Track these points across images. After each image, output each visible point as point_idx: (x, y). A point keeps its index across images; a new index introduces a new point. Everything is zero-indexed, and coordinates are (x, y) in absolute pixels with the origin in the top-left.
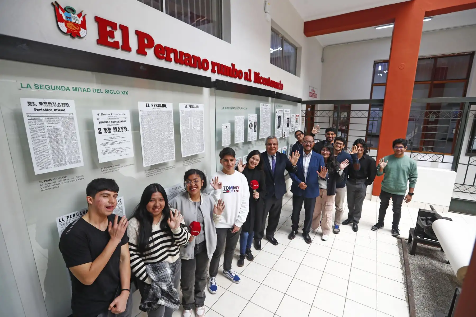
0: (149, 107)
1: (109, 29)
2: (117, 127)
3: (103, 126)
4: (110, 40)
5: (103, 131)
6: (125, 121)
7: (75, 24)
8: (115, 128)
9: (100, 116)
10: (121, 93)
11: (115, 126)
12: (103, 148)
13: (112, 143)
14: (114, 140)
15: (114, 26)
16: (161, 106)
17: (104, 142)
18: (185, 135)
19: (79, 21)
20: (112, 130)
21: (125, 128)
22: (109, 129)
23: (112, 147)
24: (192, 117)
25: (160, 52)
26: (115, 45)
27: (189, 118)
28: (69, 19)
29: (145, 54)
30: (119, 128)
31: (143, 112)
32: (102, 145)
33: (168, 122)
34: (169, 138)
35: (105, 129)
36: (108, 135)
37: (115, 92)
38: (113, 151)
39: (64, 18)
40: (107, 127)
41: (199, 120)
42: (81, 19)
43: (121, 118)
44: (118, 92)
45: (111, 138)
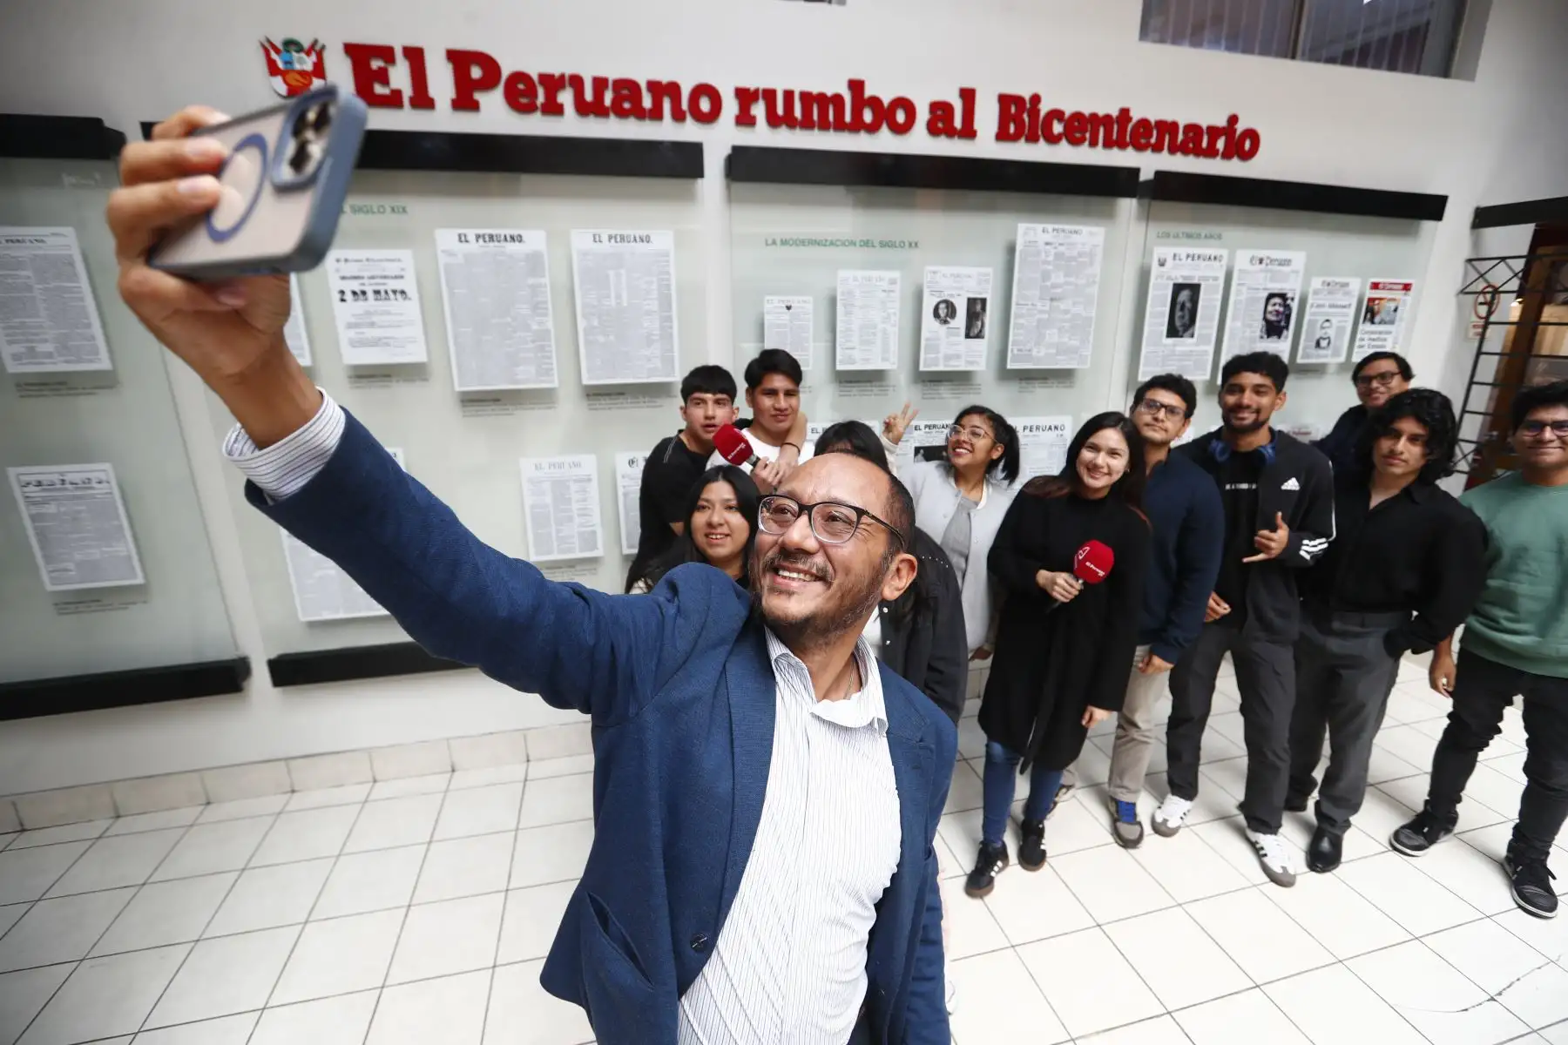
0: (467, 241)
1: (376, 64)
2: (382, 288)
3: (350, 286)
4: (379, 89)
5: (348, 296)
6: (402, 277)
7: (303, 73)
8: (377, 292)
9: (342, 264)
10: (389, 210)
11: (377, 288)
12: (352, 333)
13: (372, 325)
14: (375, 319)
15: (387, 53)
16: (506, 239)
17: (353, 320)
18: (596, 323)
19: (308, 64)
20: (370, 295)
21: (403, 292)
22: (364, 293)
23: (371, 333)
24: (623, 271)
25: (523, 93)
26: (394, 101)
27: (612, 273)
28: (289, 66)
29: (474, 106)
30: (386, 292)
31: (450, 254)
32: (350, 326)
33: (531, 281)
34: (535, 327)
35: (354, 293)
36: (361, 306)
37: (375, 210)
38: (376, 343)
39: (281, 65)
40: (357, 289)
41: (655, 279)
42: (314, 58)
43: (392, 269)
44: (381, 210)
45: (368, 313)
